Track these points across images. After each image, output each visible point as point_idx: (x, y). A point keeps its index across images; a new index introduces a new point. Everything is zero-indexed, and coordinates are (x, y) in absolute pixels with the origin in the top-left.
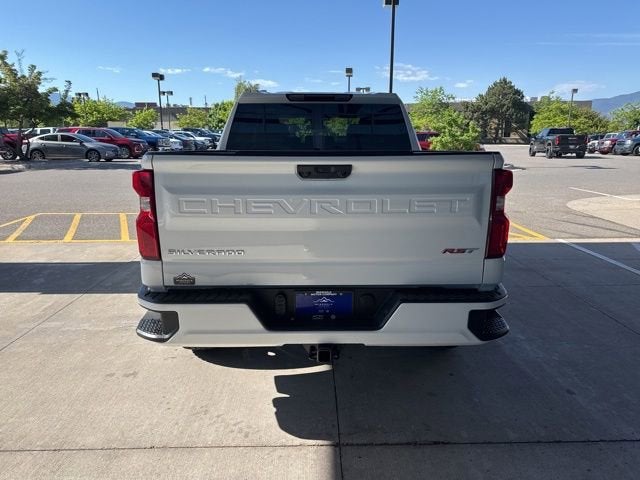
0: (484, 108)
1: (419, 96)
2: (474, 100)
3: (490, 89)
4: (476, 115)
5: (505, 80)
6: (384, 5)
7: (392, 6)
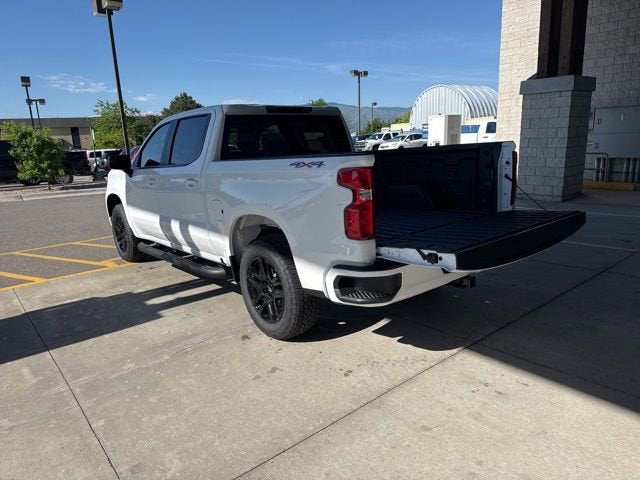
1: (100, 109)
2: (160, 114)
3: (172, 103)
5: (185, 95)
6: (95, 13)
7: (106, 15)
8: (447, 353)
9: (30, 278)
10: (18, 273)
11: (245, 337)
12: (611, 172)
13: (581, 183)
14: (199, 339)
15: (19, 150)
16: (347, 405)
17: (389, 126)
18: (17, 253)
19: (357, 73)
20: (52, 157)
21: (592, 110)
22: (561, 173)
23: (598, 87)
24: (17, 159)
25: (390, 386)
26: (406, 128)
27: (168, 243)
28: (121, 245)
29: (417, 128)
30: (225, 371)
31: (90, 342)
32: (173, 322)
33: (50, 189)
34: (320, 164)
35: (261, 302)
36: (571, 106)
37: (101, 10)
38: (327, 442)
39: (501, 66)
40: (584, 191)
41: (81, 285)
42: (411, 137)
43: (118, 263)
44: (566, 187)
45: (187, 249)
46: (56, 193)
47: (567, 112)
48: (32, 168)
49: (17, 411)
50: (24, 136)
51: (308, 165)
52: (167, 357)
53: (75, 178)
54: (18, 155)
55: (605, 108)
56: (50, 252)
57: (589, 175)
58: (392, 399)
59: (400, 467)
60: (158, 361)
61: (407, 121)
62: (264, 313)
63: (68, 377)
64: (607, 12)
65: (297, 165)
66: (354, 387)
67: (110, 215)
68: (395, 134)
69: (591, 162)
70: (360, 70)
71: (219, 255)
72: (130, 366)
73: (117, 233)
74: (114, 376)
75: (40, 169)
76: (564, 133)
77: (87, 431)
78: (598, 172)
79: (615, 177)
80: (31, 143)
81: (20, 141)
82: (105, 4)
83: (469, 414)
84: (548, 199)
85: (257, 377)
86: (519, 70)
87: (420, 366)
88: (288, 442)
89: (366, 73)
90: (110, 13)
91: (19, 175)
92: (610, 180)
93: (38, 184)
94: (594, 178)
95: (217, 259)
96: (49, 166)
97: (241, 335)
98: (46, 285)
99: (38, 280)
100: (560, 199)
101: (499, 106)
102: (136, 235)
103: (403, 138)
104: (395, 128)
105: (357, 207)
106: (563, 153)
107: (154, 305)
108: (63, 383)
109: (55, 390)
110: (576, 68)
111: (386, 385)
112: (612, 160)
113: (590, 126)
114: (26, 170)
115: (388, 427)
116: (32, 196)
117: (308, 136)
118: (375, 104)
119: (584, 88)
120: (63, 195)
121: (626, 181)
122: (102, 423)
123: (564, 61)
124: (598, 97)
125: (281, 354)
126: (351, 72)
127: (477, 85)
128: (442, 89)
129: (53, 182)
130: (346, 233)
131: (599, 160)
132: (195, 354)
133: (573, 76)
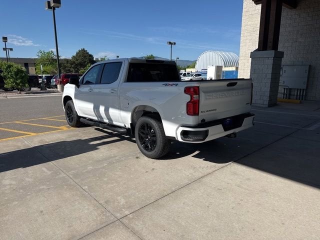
0: (77, 62)
1: (40, 55)
2: (71, 58)
3: (77, 53)
4: (73, 66)
5: (84, 49)
6: (47, 9)
7: (52, 10)
8: (224, 164)
9: (28, 133)
10: (21, 131)
11: (137, 158)
12: (290, 95)
13: (276, 99)
14: (117, 158)
15: (6, 74)
16: (186, 182)
17: (185, 69)
18: (16, 122)
19: (170, 43)
20: (22, 78)
21: (282, 66)
22: (268, 94)
23: (285, 56)
24: (5, 78)
25: (203, 175)
26: (193, 70)
27: (96, 118)
28: (69, 119)
29: (199, 71)
30: (133, 169)
31: (69, 158)
32: (103, 152)
33: (20, 93)
34: (177, 85)
35: (144, 143)
36: (273, 64)
37: (49, 7)
38: (181, 193)
39: (241, 44)
40: (278, 103)
41: (54, 136)
42: (196, 75)
43: (68, 127)
44: (270, 100)
45: (106, 121)
46: (23, 95)
47: (271, 67)
48: (12, 83)
49: (48, 183)
50: (9, 67)
51: (171, 85)
52: (106, 164)
53: (32, 88)
54: (5, 76)
55: (288, 65)
56: (32, 122)
57: (280, 96)
58: (204, 180)
59: (211, 201)
60: (102, 166)
61: (194, 67)
62: (146, 148)
63: (64, 171)
64: (289, 22)
65: (166, 85)
66: (188, 176)
67: (65, 105)
68: (188, 74)
69: (281, 90)
70: (172, 42)
71: (124, 123)
72: (90, 168)
73: (67, 114)
74: (85, 171)
75: (16, 83)
76: (270, 76)
77: (81, 190)
78: (284, 94)
79: (292, 97)
80: (12, 70)
81: (7, 69)
82: (52, 5)
83: (236, 185)
84: (262, 106)
85: (147, 172)
86: (249, 46)
87: (214, 169)
88: (165, 193)
89: (175, 44)
90: (54, 9)
91: (5, 86)
92: (289, 98)
93: (12, 91)
94: (282, 98)
95: (122, 125)
96: (21, 82)
97: (135, 157)
98: (37, 136)
99: (33, 134)
100: (267, 106)
101: (240, 62)
102: (79, 115)
103: (192, 75)
104: (188, 70)
105: (192, 102)
106: (269, 85)
107: (93, 145)
108: (63, 174)
109: (61, 176)
110: (275, 47)
111: (201, 175)
112: (290, 89)
113: (281, 74)
114: (9, 83)
115: (204, 189)
116: (12, 96)
117: (152, 72)
118: (178, 58)
119: (279, 56)
120: (27, 96)
121: (297, 99)
122: (86, 187)
123: (270, 44)
124: (285, 61)
125: (155, 164)
126: (168, 42)
127: (227, 52)
128: (211, 53)
129: (21, 90)
130: (187, 113)
131: (284, 89)
132: (117, 164)
133: (274, 51)
